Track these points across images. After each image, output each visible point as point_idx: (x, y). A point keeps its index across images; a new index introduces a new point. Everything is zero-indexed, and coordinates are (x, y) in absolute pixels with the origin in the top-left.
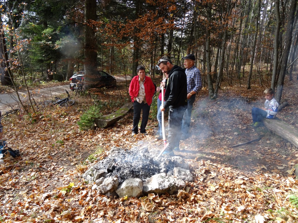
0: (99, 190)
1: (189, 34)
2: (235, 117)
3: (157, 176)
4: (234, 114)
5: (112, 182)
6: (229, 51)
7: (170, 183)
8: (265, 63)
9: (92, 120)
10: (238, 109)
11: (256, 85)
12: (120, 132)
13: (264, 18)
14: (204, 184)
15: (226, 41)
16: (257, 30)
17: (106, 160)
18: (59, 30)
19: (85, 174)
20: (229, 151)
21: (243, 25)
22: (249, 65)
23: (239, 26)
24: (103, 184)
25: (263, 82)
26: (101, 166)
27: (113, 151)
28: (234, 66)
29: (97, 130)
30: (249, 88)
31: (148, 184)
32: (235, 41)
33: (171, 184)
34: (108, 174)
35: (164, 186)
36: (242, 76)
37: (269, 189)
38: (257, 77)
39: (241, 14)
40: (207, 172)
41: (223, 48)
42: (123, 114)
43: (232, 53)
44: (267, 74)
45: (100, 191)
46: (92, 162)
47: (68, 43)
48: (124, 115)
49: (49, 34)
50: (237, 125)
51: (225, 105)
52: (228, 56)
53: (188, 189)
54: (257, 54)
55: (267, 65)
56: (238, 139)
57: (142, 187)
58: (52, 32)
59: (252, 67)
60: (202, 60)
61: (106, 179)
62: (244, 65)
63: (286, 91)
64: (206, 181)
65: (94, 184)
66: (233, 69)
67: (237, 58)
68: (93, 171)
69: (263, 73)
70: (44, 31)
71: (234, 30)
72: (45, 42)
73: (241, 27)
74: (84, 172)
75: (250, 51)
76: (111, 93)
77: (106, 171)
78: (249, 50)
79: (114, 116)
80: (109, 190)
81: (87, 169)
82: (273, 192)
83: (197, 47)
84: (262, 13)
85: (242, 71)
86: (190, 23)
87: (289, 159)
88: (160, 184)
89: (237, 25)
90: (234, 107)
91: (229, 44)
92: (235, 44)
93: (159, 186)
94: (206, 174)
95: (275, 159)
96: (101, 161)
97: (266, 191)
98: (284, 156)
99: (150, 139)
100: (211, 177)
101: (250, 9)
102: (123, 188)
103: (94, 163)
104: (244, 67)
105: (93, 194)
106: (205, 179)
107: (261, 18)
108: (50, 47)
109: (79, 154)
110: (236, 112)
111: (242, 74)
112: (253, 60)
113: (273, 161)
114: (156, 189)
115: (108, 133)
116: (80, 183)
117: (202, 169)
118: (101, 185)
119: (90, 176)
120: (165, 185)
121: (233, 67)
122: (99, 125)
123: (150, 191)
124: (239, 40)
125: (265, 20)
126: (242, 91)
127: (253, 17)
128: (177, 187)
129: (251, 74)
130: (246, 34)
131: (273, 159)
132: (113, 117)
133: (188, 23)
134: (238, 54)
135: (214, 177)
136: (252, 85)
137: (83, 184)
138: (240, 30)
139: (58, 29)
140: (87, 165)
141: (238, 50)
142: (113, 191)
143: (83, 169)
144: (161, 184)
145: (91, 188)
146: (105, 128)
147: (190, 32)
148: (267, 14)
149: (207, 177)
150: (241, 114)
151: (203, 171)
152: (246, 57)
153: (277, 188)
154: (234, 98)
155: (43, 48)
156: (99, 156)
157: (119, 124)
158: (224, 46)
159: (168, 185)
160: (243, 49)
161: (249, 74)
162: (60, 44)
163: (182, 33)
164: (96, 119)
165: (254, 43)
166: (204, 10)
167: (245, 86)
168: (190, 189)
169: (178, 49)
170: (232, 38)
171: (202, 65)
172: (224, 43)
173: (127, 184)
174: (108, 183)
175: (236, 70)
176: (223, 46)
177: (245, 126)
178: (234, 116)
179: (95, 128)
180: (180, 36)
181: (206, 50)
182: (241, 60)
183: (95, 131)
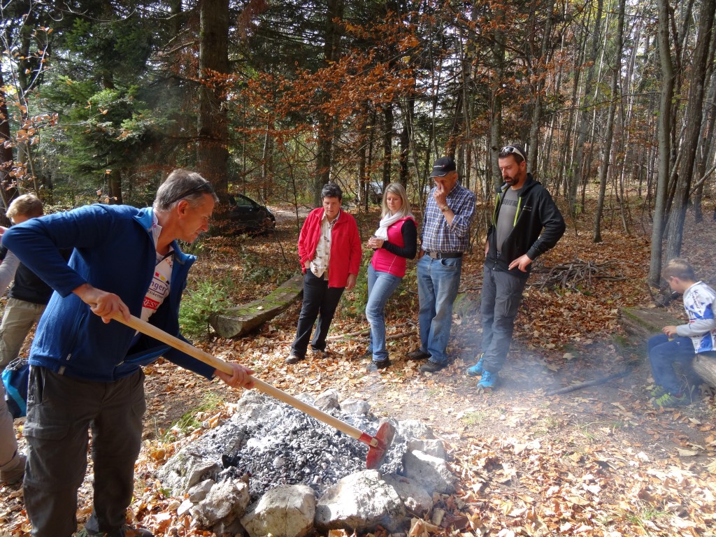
0: (197, 517)
1: (452, 108)
2: (565, 314)
3: (356, 480)
4: (561, 306)
5: (231, 496)
6: (549, 150)
7: (388, 499)
8: (634, 178)
9: (202, 318)
10: (572, 292)
11: (615, 233)
12: (273, 348)
13: (631, 74)
14: (483, 500)
15: (540, 125)
16: (616, 99)
17: (223, 428)
18: (132, 94)
19: (164, 467)
20: (548, 403)
21: (581, 90)
22: (596, 183)
23: (570, 91)
24: (207, 501)
25: (632, 225)
26: (209, 445)
27: (246, 403)
28: (561, 186)
29: (215, 344)
30: (598, 239)
31: (329, 501)
32: (562, 126)
33: (391, 503)
34: (226, 470)
35: (373, 509)
36: (579, 210)
37: (660, 516)
38: (616, 212)
39: (576, 63)
40: (492, 464)
41: (532, 141)
42: (283, 302)
43: (556, 154)
44: (640, 207)
45: (200, 520)
46: (188, 435)
47: (152, 126)
48: (287, 306)
49: (107, 102)
50: (570, 334)
51: (538, 283)
52: (546, 161)
53: (440, 514)
54: (614, 158)
55: (641, 184)
56: (572, 372)
57: (314, 512)
58: (115, 98)
59: (603, 189)
60: (483, 172)
61: (215, 486)
62: (585, 183)
63: (688, 249)
64: (487, 490)
65: (186, 498)
66: (557, 193)
67: (567, 168)
68: (185, 460)
69: (631, 203)
70: (95, 97)
71: (560, 99)
72: (95, 122)
73: (575, 93)
74: (164, 462)
75: (598, 149)
76: (261, 248)
77: (220, 462)
78: (595, 148)
79: (260, 308)
80: (222, 518)
81: (171, 452)
82: (671, 526)
83: (468, 140)
84: (624, 61)
85: (581, 197)
86: (454, 84)
87: (707, 428)
88: (361, 503)
89: (565, 88)
90: (561, 287)
91: (547, 132)
92: (560, 132)
93: (359, 508)
94: (489, 471)
95: (670, 429)
96: (211, 432)
97: (651, 524)
98: (695, 421)
99: (348, 368)
100: (503, 480)
101: (596, 51)
102: (259, 514)
103: (193, 436)
104: (584, 188)
105: (178, 527)
106: (485, 485)
107: (624, 74)
108: (106, 134)
109: (163, 407)
110: (567, 300)
111: (581, 205)
112: (606, 171)
113: (665, 433)
114: (351, 518)
115: (242, 351)
116: (148, 493)
117: (479, 457)
118: (202, 502)
119: (176, 475)
120: (377, 505)
121: (558, 188)
122: (221, 331)
123: (333, 521)
124: (571, 124)
125: (633, 78)
126: (580, 246)
127: (603, 72)
128: (408, 509)
129: (602, 205)
130: (589, 109)
131: (666, 429)
132: (257, 310)
133: (451, 84)
134: (568, 156)
135: (510, 478)
136: (605, 233)
137: (158, 498)
138: (574, 100)
139: (130, 91)
140: (174, 441)
141: (569, 147)
142: (233, 521)
143: (162, 453)
144: (366, 504)
145: (176, 510)
146: (236, 338)
147: (453, 104)
148: (637, 64)
149: (491, 479)
150: (578, 305)
151: (482, 462)
152: (589, 166)
153: (681, 516)
154: (561, 265)
155: (91, 137)
156: (207, 417)
157: (271, 329)
158: (536, 137)
159: (382, 506)
160: (581, 146)
161: (598, 205)
162: (132, 129)
163: (434, 107)
164: (213, 314)
165: (608, 130)
166: (488, 52)
167: (589, 234)
168: (445, 516)
169: (427, 143)
170: (555, 120)
171: (484, 184)
172: (534, 129)
173: (272, 502)
174: (220, 498)
175: (565, 195)
176: (534, 137)
177: (589, 335)
178: (562, 310)
179: (211, 336)
180: (431, 115)
181: (493, 145)
182: (577, 171)
183: (211, 345)
